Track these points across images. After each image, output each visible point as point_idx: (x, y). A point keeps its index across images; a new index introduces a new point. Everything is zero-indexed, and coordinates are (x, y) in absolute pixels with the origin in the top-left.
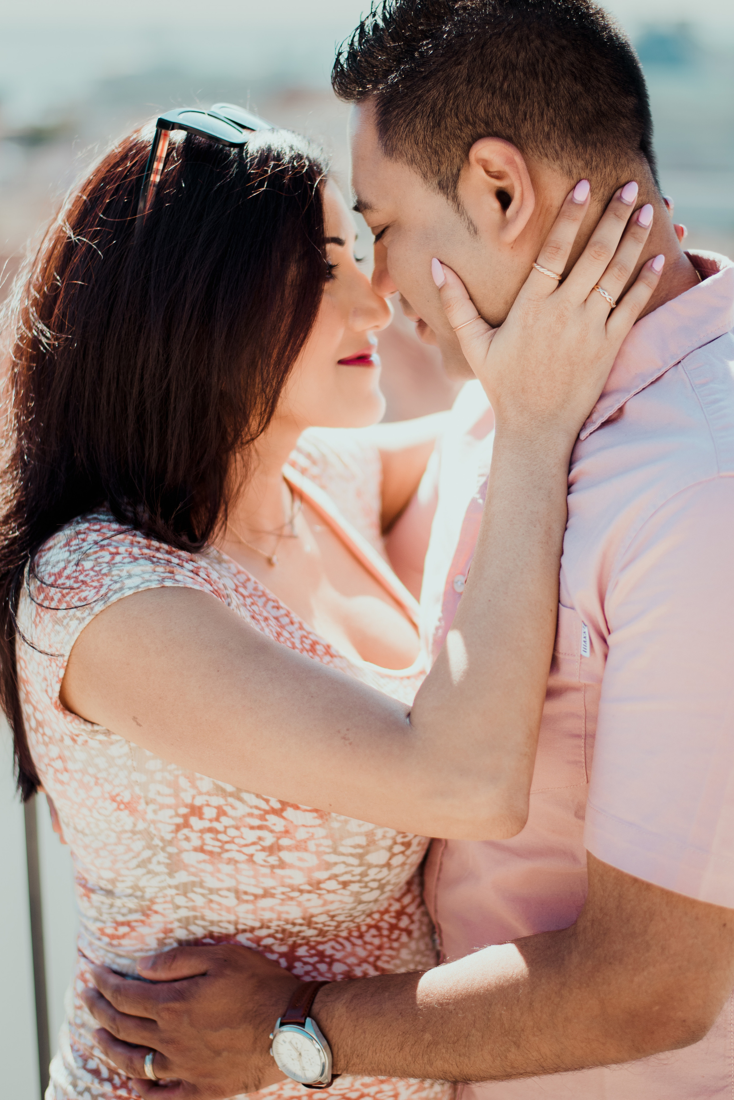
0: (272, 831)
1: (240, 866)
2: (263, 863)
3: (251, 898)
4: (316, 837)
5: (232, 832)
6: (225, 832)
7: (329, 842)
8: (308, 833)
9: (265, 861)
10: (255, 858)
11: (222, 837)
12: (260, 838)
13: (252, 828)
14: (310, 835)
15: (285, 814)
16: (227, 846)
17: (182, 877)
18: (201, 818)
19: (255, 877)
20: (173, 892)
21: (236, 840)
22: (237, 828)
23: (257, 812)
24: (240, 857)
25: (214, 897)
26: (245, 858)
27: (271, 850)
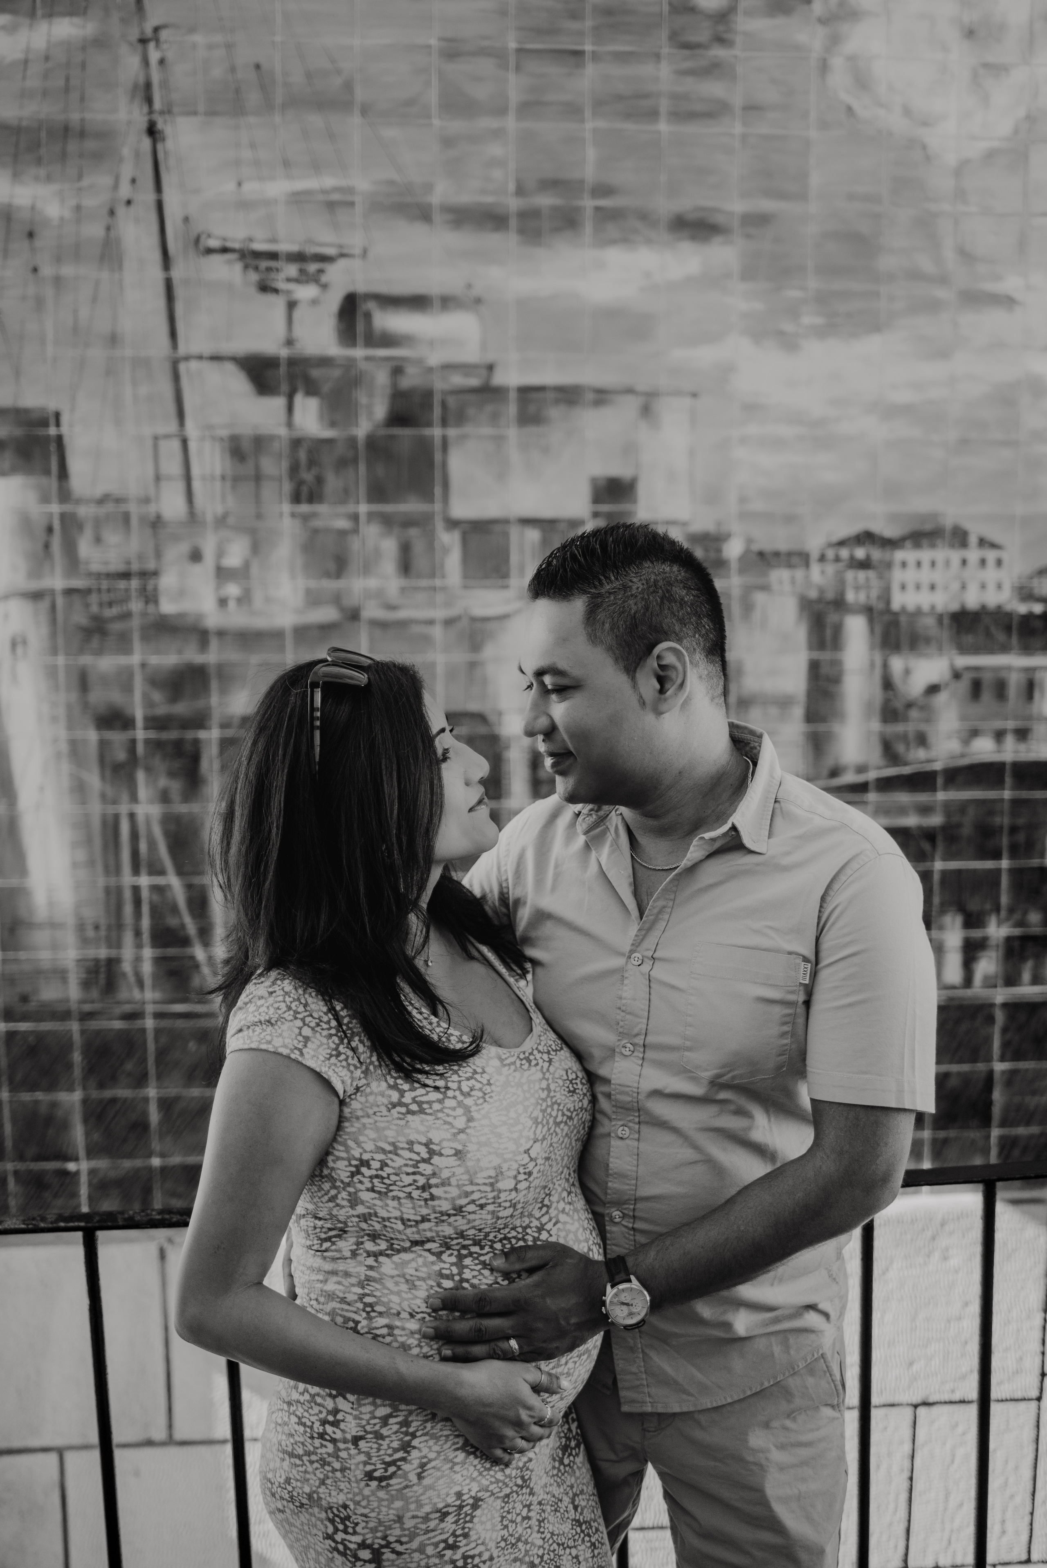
0: (423, 1175)
1: (402, 1201)
2: (419, 1198)
3: (413, 1223)
4: (456, 1174)
5: (393, 1178)
6: (388, 1178)
7: (467, 1177)
8: (450, 1172)
9: (420, 1196)
10: (412, 1195)
11: (386, 1181)
12: (415, 1181)
13: (408, 1174)
14: (453, 1173)
15: (432, 1161)
16: (391, 1188)
17: (361, 1209)
18: (369, 1168)
19: (414, 1208)
20: (357, 1219)
21: (397, 1183)
22: (397, 1175)
23: (411, 1163)
24: (402, 1195)
25: (387, 1224)
26: (405, 1195)
27: (424, 1188)
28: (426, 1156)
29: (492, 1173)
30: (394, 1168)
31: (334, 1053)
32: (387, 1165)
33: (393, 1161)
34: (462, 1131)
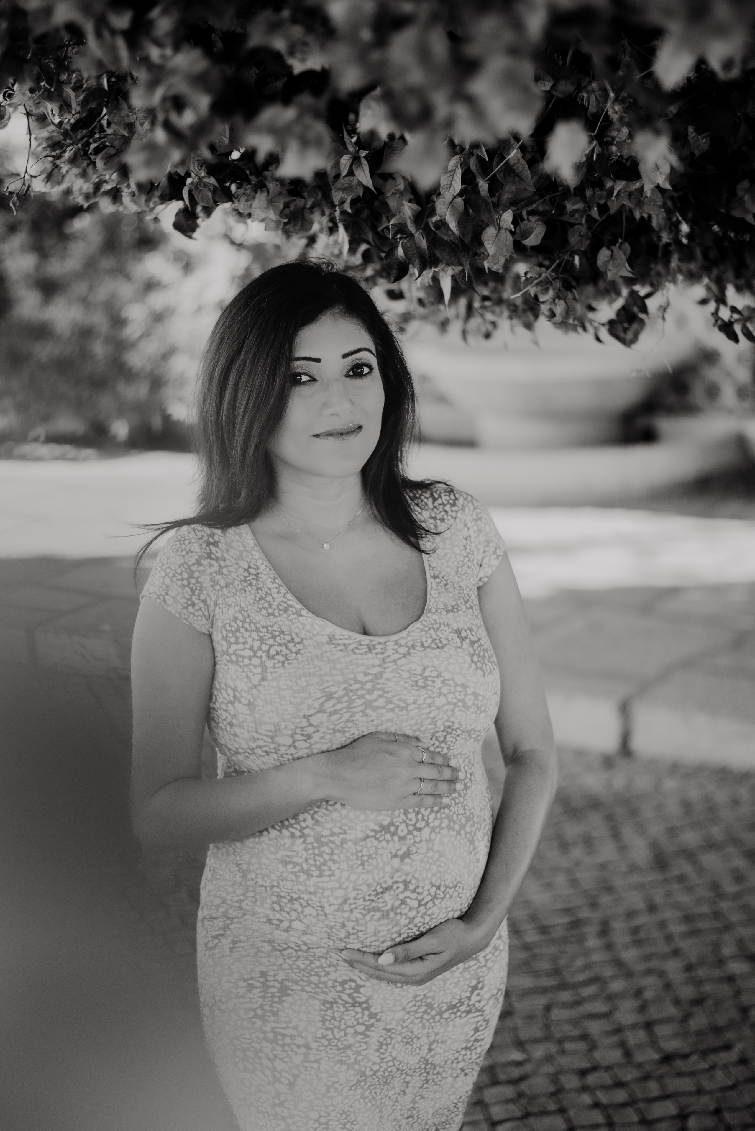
0: (230, 714)
4: (248, 721)
8: (244, 718)
12: (227, 717)
13: (224, 710)
14: (246, 719)
15: (235, 705)
23: (225, 701)
26: (224, 727)
29: (273, 728)
34: (256, 687)
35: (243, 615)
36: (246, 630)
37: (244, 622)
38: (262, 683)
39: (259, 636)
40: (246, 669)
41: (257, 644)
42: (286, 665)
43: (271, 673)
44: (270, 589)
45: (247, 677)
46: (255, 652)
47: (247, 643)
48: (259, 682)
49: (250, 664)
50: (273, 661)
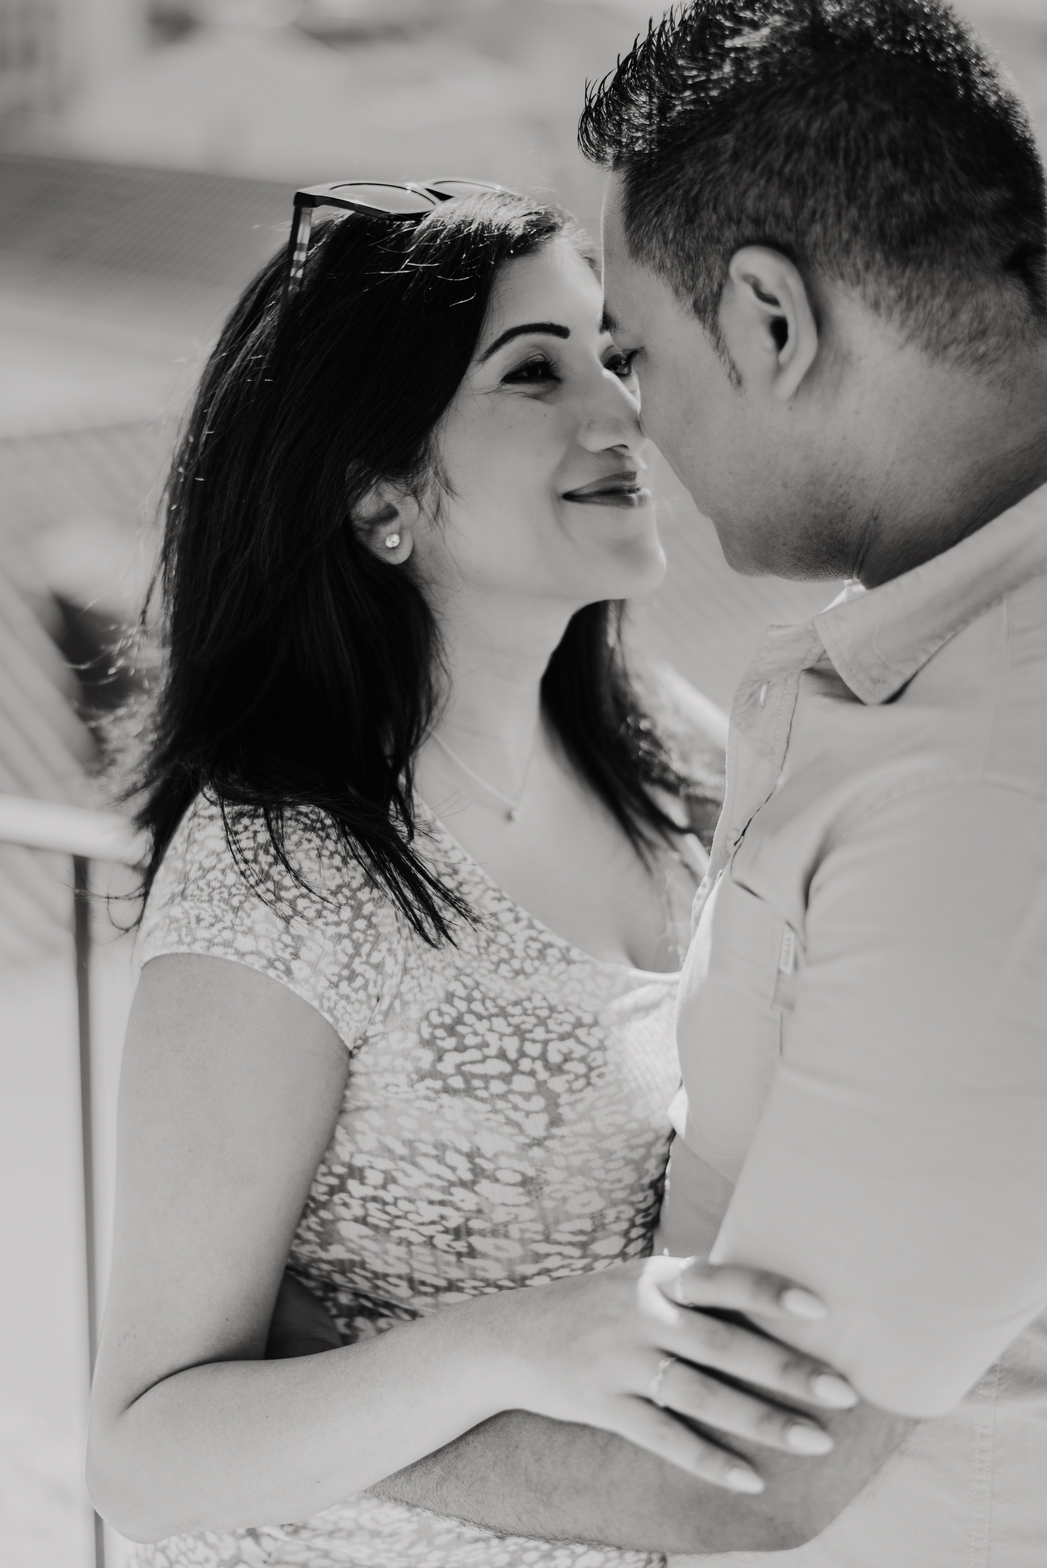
0: (458, 1209)
1: (414, 1248)
2: (446, 1248)
3: (430, 1290)
4: (520, 1219)
5: (404, 1205)
6: (395, 1204)
7: (540, 1227)
8: (509, 1214)
9: (449, 1246)
11: (389, 1209)
12: (442, 1217)
13: (431, 1203)
14: (513, 1216)
15: (477, 1188)
18: (362, 1181)
19: (435, 1264)
23: (438, 1183)
24: (415, 1238)
25: (380, 1283)
26: (422, 1239)
27: (457, 1233)
28: (468, 1176)
29: (587, 1225)
30: (406, 1188)
31: (345, 973)
32: (394, 1181)
33: (406, 1174)
34: (538, 1142)
35: (465, 986)
36: (480, 1017)
37: (470, 1000)
38: (555, 1131)
39: (509, 1025)
40: (500, 1104)
41: (511, 1046)
42: (594, 1079)
43: (571, 1104)
44: (494, 915)
45: (509, 1122)
46: (515, 1064)
47: (487, 1045)
48: (547, 1130)
49: (511, 1092)
50: (565, 1077)
